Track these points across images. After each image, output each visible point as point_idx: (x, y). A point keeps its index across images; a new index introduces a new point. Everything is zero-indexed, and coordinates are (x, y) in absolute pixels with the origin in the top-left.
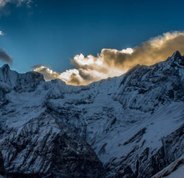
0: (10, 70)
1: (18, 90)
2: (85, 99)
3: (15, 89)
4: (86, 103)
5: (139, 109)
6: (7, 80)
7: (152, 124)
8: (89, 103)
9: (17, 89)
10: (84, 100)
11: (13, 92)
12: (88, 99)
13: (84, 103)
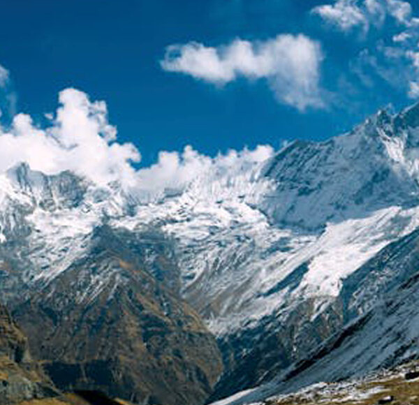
0: (31, 171)
1: (48, 207)
2: (175, 214)
3: (41, 204)
4: (177, 222)
5: (299, 226)
6: (26, 189)
7: (321, 253)
8: (182, 221)
9: (46, 205)
10: (173, 217)
11: (39, 210)
12: (180, 214)
13: (174, 221)
